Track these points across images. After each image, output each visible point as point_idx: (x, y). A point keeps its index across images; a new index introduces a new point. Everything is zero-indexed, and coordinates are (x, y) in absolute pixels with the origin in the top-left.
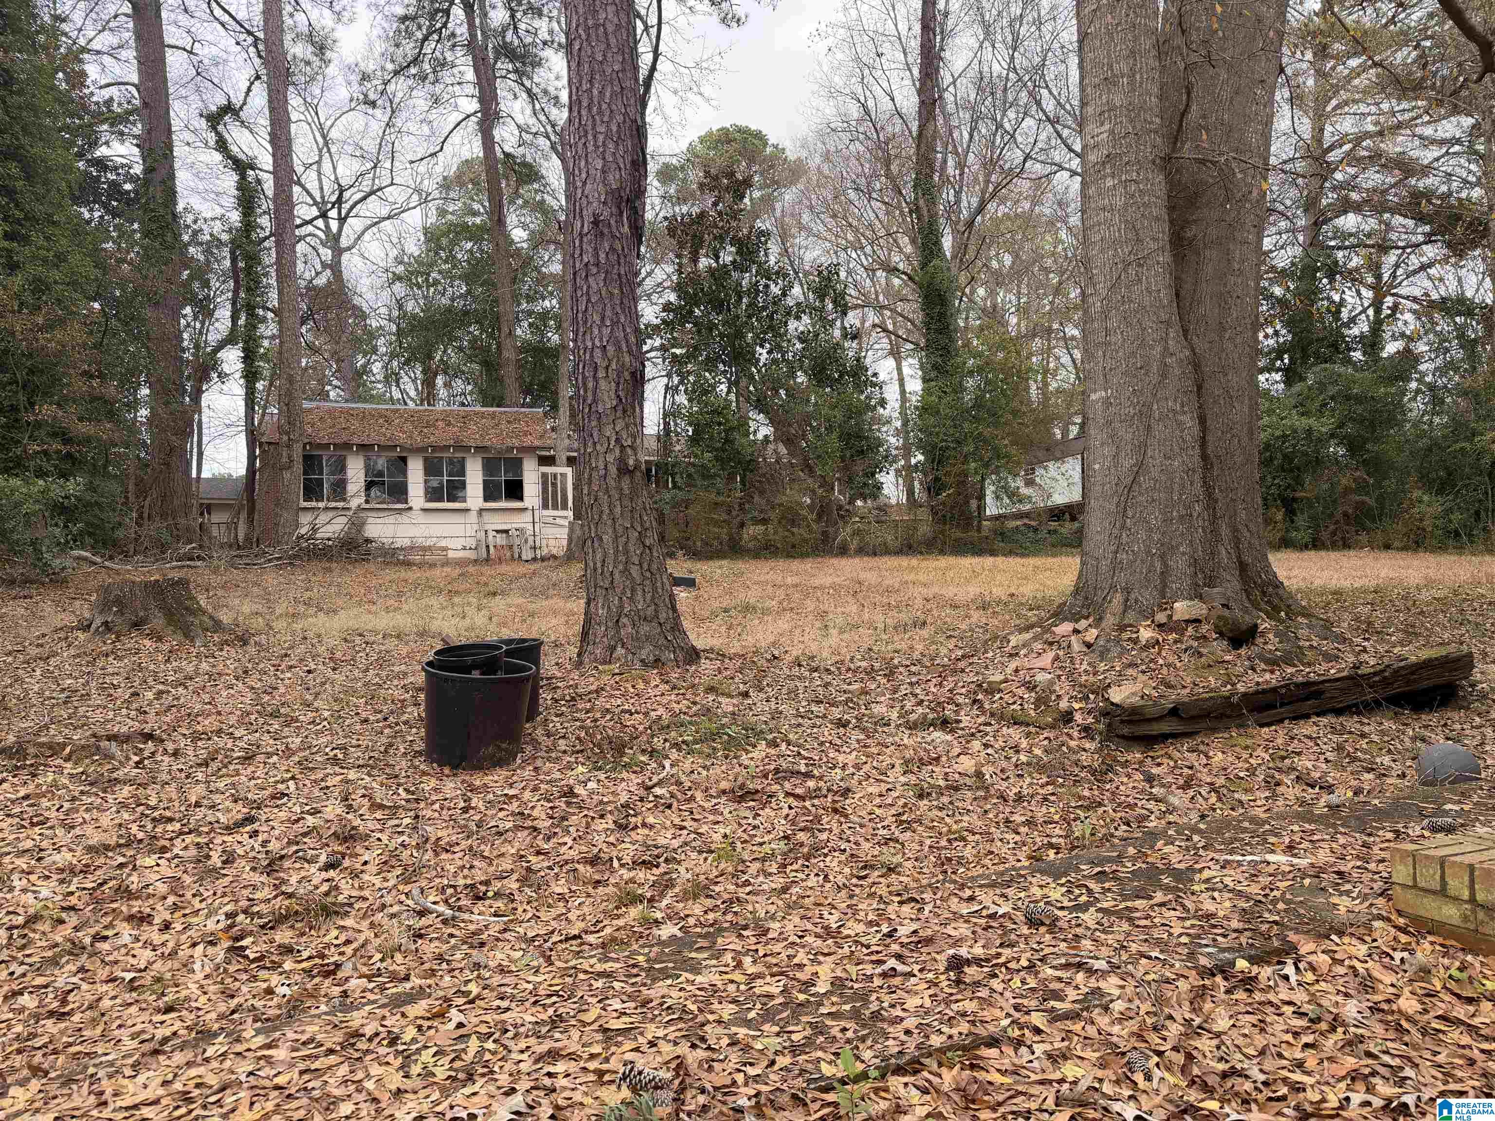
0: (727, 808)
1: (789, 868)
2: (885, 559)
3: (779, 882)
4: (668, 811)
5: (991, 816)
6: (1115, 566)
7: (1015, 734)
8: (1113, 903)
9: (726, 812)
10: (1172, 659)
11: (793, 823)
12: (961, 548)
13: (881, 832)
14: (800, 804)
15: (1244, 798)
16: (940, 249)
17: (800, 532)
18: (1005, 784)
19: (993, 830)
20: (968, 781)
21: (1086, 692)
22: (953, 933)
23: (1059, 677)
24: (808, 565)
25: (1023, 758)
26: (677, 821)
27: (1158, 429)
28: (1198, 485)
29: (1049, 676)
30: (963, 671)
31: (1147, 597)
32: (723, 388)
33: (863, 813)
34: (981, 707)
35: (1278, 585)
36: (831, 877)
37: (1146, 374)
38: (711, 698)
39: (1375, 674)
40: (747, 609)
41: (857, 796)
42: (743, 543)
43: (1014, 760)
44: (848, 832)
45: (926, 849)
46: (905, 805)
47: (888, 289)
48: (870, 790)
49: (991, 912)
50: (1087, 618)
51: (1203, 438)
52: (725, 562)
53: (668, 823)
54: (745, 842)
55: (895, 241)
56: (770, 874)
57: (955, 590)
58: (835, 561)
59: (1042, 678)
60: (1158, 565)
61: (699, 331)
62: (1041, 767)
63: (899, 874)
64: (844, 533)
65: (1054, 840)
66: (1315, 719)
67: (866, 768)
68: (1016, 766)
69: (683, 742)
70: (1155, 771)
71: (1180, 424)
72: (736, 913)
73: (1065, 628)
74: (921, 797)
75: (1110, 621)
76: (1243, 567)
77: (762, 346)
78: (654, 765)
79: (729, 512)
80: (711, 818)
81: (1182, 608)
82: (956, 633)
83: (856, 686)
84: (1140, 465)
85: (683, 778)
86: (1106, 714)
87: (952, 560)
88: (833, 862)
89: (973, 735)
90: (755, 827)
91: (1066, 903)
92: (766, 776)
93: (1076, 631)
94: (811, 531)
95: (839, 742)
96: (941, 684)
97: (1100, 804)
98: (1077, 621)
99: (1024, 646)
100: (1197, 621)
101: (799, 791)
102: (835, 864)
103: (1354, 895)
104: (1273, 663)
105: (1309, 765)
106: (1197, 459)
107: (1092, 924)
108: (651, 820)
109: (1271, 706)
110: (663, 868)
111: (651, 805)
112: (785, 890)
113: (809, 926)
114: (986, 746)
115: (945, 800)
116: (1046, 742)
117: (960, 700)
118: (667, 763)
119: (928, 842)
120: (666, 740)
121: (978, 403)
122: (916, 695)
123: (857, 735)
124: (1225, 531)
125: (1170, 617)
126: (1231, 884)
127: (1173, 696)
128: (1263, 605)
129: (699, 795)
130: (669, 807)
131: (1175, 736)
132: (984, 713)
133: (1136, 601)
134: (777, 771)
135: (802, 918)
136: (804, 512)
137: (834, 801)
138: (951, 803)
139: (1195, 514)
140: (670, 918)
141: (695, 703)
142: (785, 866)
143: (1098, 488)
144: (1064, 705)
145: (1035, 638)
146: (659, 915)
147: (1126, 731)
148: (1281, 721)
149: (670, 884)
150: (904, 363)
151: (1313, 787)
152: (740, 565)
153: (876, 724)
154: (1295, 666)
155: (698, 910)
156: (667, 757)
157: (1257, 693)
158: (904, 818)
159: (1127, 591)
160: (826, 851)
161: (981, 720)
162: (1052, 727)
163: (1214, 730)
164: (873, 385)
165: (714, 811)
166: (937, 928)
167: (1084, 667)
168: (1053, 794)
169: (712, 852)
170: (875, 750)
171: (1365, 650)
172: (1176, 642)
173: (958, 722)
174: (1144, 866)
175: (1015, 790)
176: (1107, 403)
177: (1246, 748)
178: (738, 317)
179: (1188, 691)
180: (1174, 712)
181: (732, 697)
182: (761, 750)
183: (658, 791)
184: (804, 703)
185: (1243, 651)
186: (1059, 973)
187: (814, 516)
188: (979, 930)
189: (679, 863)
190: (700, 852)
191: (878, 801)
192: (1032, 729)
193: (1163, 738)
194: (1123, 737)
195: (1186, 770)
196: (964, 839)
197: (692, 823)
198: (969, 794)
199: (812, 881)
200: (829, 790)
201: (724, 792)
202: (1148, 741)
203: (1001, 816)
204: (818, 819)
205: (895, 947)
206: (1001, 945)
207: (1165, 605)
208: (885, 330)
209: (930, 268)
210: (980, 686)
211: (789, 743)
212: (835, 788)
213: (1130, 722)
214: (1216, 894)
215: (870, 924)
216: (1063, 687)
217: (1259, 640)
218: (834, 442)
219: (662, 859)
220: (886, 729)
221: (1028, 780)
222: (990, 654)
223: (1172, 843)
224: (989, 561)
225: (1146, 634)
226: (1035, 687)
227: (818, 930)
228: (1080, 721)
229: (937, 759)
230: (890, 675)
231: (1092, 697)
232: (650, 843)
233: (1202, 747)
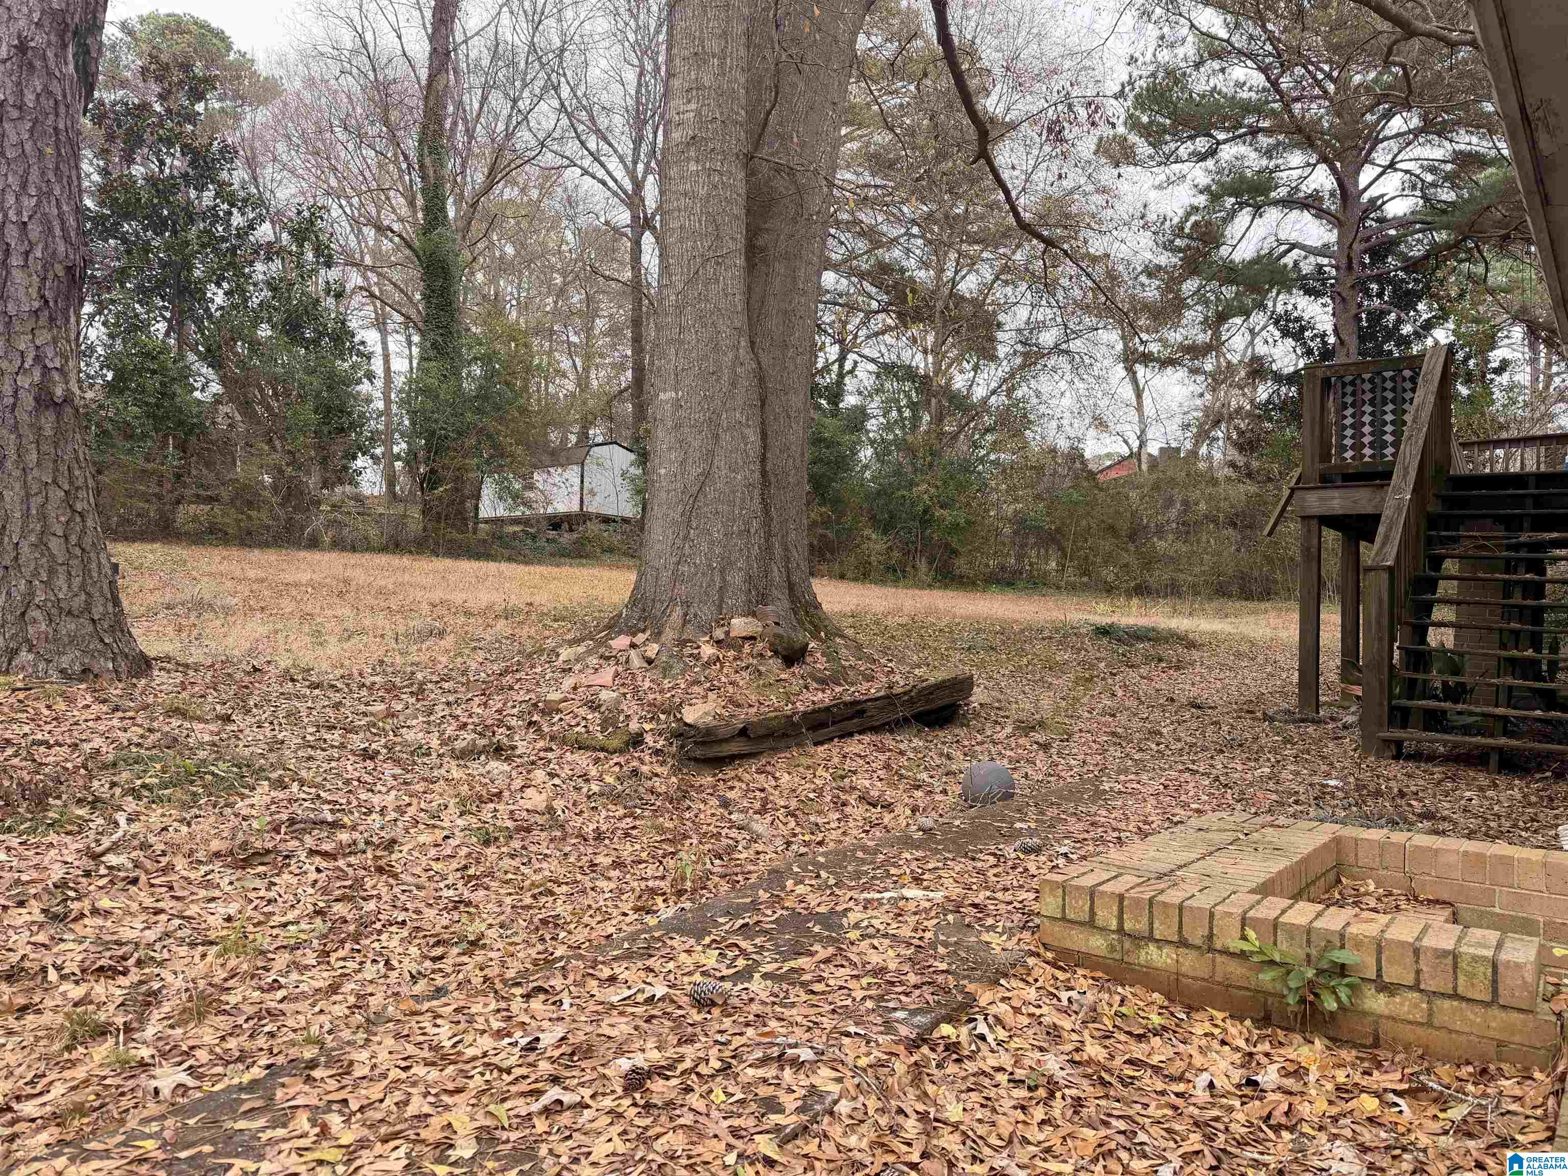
0: (224, 878)
1: (334, 956)
2: (367, 556)
3: (321, 979)
4: (133, 889)
5: (572, 860)
6: (676, 578)
7: (582, 760)
8: (776, 965)
9: (224, 883)
10: (734, 677)
11: (325, 891)
12: (456, 551)
13: (446, 893)
14: (331, 864)
15: (820, 820)
16: (446, 217)
17: (261, 516)
18: (580, 820)
19: (579, 877)
20: (540, 820)
21: (654, 710)
22: (608, 1031)
23: (624, 695)
24: (271, 556)
25: (595, 788)
26: (148, 902)
27: (725, 438)
28: (757, 499)
29: (615, 695)
30: (511, 688)
31: (706, 612)
32: (161, 327)
33: (418, 870)
34: (539, 729)
35: (818, 606)
36: (395, 963)
37: (717, 380)
38: (175, 722)
39: (905, 693)
40: (200, 606)
41: (405, 849)
42: (177, 525)
43: (585, 790)
44: (403, 898)
45: (509, 910)
46: (469, 855)
47: (376, 253)
48: (422, 839)
49: (647, 995)
50: (643, 631)
51: (764, 455)
52: (156, 546)
53: (135, 907)
54: (259, 923)
55: (388, 198)
56: (306, 967)
57: (464, 596)
58: (303, 554)
59: (605, 695)
60: (717, 579)
61: (129, 252)
62: (616, 798)
63: (484, 947)
64: (317, 522)
65: (650, 884)
66: (857, 737)
67: (411, 811)
68: (589, 797)
69: (144, 786)
70: (730, 795)
71: (744, 438)
72: (272, 1035)
73: (622, 642)
74: (487, 843)
75: (669, 635)
76: (791, 587)
77: (218, 285)
78: (100, 821)
79: (160, 484)
80: (203, 893)
81: (740, 625)
82: (481, 645)
83: (380, 707)
84: (707, 475)
85: (152, 839)
86: (679, 735)
87: (448, 562)
88: (392, 941)
89: (533, 763)
90: (270, 902)
91: (726, 972)
92: (277, 830)
93: (633, 646)
94: (276, 518)
95: (369, 779)
96: (485, 705)
97: (686, 837)
98: (634, 635)
99: (577, 660)
100: (752, 638)
101: (327, 847)
102: (394, 943)
103: (999, 930)
104: (824, 682)
105: (867, 783)
106: (757, 475)
107: (764, 996)
108: (105, 903)
109: (823, 725)
110: (134, 976)
111: (103, 882)
112: (334, 989)
113: (411, 1049)
114: (552, 775)
115: (516, 844)
116: (617, 769)
117: (514, 722)
118: (121, 818)
119: (508, 900)
120: (113, 785)
121: (483, 395)
122: (456, 718)
123: (390, 770)
124: (778, 550)
125: (727, 633)
126: (882, 927)
127: (744, 716)
128: (808, 625)
129: (180, 863)
130: (135, 881)
131: (742, 756)
132: (542, 737)
133: (695, 615)
134: (292, 821)
135: (397, 1036)
136: (266, 494)
137: (376, 858)
138: (524, 848)
139: (753, 531)
140: (164, 1055)
141: (150, 730)
142: (328, 954)
143: (663, 495)
144: (634, 726)
145: (589, 652)
146: (145, 1053)
147: (698, 753)
148: (832, 739)
149: (152, 999)
150: (390, 338)
151: (875, 806)
152: (179, 552)
153: (412, 753)
154: (840, 685)
155: (208, 1037)
156: (120, 808)
157: (814, 711)
158: (471, 872)
159: (687, 604)
160: (378, 926)
161: (541, 744)
162: (621, 751)
163: (775, 750)
164: (360, 354)
165: (207, 884)
166: (589, 1029)
167: (647, 684)
168: (634, 828)
169: (212, 943)
170: (420, 787)
171: (892, 672)
172: (735, 659)
173: (514, 748)
174: (785, 913)
175: (592, 826)
176: (677, 405)
177: (808, 768)
178: (187, 243)
179: (754, 710)
180: (743, 732)
181: (206, 722)
182: (262, 794)
183: (112, 859)
184: (312, 730)
185: (796, 669)
186: (760, 1073)
187: (279, 500)
188: (641, 1023)
189: (161, 964)
190: (193, 945)
191: (433, 852)
192: (602, 755)
193: (732, 758)
194: (696, 760)
195: (758, 793)
196: (552, 893)
197: (173, 903)
198: (544, 834)
199: (370, 971)
200: (367, 843)
201: (217, 855)
202: (718, 763)
203: (585, 859)
204: (359, 883)
205: (544, 1066)
206: (680, 1043)
207: (722, 621)
208: (372, 295)
209: (434, 235)
210: (535, 705)
211: (302, 783)
212: (375, 839)
213: (703, 743)
214: (875, 942)
215: (499, 1034)
216: (630, 707)
217: (809, 659)
218: (309, 414)
219: (131, 961)
220: (425, 760)
221: (604, 813)
222: (538, 670)
223: (802, 882)
224: (492, 566)
225: (708, 651)
226: (600, 706)
227: (426, 1054)
228: (651, 744)
229: (499, 795)
230: (420, 693)
231: (663, 717)
232: (108, 938)
233: (769, 768)
